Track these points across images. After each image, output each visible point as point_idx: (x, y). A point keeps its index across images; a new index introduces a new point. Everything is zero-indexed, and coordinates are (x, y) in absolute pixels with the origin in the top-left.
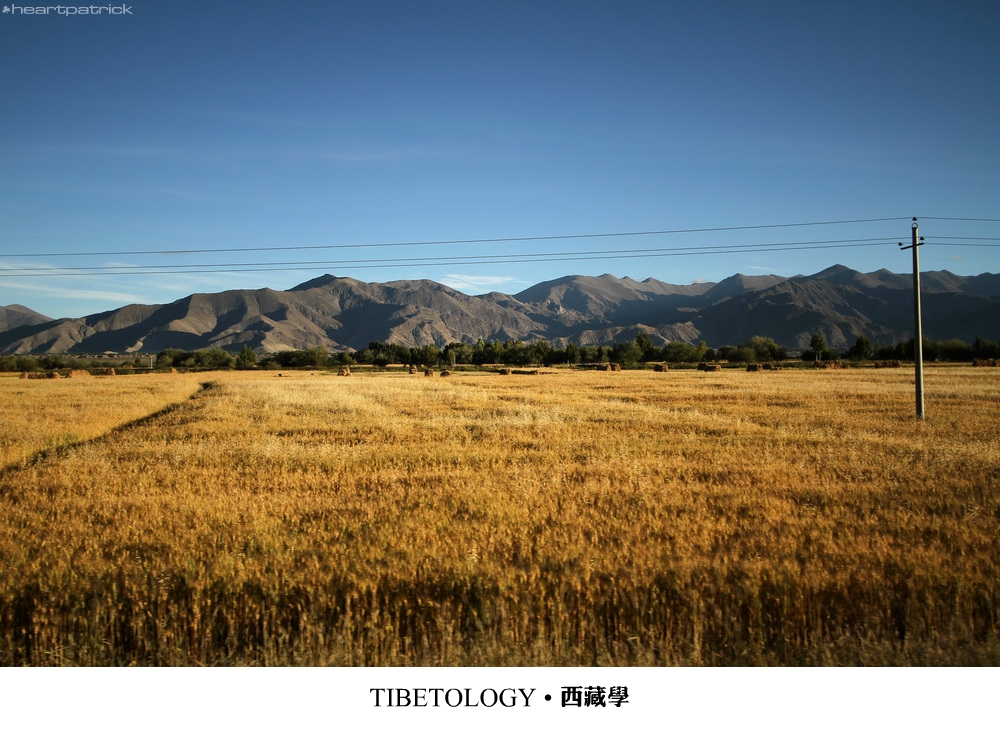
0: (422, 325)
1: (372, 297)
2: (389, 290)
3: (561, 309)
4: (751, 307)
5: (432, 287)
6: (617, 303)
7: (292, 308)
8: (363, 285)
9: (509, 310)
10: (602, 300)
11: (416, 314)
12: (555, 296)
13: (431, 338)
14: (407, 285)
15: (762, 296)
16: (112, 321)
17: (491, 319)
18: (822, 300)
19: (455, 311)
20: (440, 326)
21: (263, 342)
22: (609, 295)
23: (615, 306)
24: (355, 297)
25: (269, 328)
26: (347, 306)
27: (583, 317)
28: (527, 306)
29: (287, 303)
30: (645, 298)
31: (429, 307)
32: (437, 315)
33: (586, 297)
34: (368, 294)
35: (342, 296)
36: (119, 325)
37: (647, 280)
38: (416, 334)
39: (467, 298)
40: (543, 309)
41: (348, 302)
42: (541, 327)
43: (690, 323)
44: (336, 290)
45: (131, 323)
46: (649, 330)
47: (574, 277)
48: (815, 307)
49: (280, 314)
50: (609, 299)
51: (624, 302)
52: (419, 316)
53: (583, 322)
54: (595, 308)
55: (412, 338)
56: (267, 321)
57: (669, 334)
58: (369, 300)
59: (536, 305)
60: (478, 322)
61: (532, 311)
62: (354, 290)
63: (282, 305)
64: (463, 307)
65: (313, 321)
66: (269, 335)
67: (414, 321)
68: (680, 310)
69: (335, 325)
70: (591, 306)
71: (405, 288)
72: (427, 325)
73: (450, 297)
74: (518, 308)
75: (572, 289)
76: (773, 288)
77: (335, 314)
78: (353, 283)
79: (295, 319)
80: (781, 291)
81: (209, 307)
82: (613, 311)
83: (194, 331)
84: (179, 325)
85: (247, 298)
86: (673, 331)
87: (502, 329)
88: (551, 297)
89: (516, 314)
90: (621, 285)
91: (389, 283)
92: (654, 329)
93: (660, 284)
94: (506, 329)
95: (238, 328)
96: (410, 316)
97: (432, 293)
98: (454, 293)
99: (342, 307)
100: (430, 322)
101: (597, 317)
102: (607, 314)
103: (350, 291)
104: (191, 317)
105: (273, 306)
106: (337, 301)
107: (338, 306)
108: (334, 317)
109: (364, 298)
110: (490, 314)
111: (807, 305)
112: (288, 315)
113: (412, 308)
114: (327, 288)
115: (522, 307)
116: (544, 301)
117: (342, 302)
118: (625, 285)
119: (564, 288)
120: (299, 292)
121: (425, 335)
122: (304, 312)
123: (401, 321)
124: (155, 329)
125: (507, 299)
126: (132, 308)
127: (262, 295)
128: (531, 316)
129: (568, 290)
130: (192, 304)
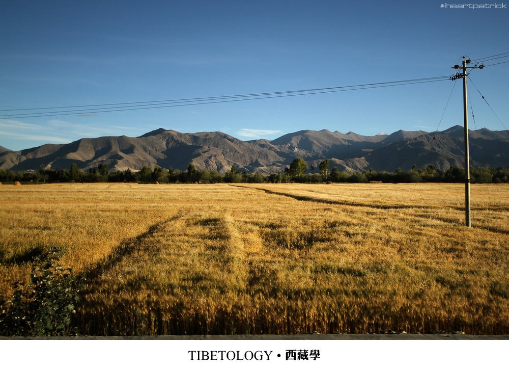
0: (210, 158)
1: (185, 141)
2: (194, 137)
3: (296, 149)
4: (399, 149)
5: (221, 136)
6: (330, 146)
7: (138, 147)
8: (180, 135)
9: (265, 149)
10: (321, 144)
11: (208, 151)
12: (295, 142)
13: (215, 165)
14: (207, 134)
15: (408, 143)
16: (36, 153)
17: (252, 154)
18: (444, 145)
19: (231, 149)
20: (221, 158)
21: (116, 166)
22: (326, 141)
23: (328, 148)
24: (175, 141)
25: (121, 158)
26: (170, 146)
27: (309, 154)
28: (276, 147)
29: (136, 144)
30: (346, 143)
31: (217, 147)
32: (220, 152)
33: (312, 142)
34: (183, 140)
35: (167, 141)
36: (40, 155)
37: (349, 133)
38: (206, 162)
39: (241, 142)
40: (285, 149)
41: (171, 144)
42: (281, 159)
43: (363, 158)
44: (164, 137)
45: (47, 154)
46: (338, 161)
47: (306, 131)
48: (437, 149)
49: (130, 150)
50: (325, 144)
51: (334, 145)
52: (210, 152)
53: (309, 156)
54: (317, 148)
55: (204, 164)
56: (121, 154)
57: (350, 164)
58: (183, 143)
59: (281, 147)
60: (244, 156)
61: (279, 150)
62: (174, 137)
63: (132, 145)
64: (236, 147)
65: (150, 154)
66: (120, 162)
67: (206, 155)
68: (363, 150)
69: (162, 156)
70: (314, 148)
71: (206, 136)
72: (213, 157)
73: (230, 142)
74: (271, 148)
75: (304, 138)
76: (415, 139)
77: (163, 150)
78: (174, 133)
79: (139, 154)
80: (420, 140)
81: (90, 146)
82: (327, 150)
83: (81, 159)
84: (72, 156)
85: (112, 141)
86: (353, 162)
87: (257, 160)
88: (292, 142)
89: (268, 151)
90: (333, 136)
91: (197, 133)
92: (342, 161)
93: (356, 135)
94: (259, 160)
95: (104, 158)
96: (204, 152)
97: (220, 139)
98: (233, 140)
99: (167, 146)
100: (215, 156)
101: (317, 154)
102: (324, 152)
103: (172, 138)
104: (80, 151)
105: (126, 145)
106: (164, 143)
107: (165, 146)
108: (163, 152)
109: (180, 141)
110: (252, 151)
111: (433, 149)
112: (135, 151)
113: (206, 148)
114: (159, 136)
115: (273, 147)
116: (286, 144)
117: (167, 144)
118: (335, 136)
119: (300, 137)
120: (143, 138)
121: (211, 163)
122: (145, 149)
123: (199, 155)
124: (59, 158)
125: (264, 143)
126: (48, 146)
127: (121, 140)
128: (277, 153)
129: (302, 138)
130: (81, 144)
